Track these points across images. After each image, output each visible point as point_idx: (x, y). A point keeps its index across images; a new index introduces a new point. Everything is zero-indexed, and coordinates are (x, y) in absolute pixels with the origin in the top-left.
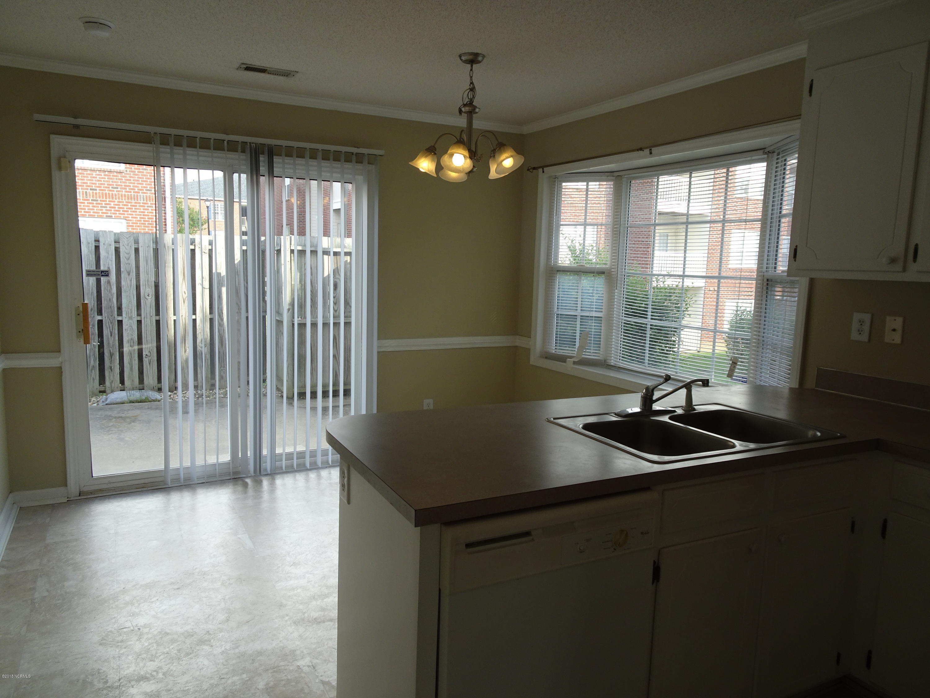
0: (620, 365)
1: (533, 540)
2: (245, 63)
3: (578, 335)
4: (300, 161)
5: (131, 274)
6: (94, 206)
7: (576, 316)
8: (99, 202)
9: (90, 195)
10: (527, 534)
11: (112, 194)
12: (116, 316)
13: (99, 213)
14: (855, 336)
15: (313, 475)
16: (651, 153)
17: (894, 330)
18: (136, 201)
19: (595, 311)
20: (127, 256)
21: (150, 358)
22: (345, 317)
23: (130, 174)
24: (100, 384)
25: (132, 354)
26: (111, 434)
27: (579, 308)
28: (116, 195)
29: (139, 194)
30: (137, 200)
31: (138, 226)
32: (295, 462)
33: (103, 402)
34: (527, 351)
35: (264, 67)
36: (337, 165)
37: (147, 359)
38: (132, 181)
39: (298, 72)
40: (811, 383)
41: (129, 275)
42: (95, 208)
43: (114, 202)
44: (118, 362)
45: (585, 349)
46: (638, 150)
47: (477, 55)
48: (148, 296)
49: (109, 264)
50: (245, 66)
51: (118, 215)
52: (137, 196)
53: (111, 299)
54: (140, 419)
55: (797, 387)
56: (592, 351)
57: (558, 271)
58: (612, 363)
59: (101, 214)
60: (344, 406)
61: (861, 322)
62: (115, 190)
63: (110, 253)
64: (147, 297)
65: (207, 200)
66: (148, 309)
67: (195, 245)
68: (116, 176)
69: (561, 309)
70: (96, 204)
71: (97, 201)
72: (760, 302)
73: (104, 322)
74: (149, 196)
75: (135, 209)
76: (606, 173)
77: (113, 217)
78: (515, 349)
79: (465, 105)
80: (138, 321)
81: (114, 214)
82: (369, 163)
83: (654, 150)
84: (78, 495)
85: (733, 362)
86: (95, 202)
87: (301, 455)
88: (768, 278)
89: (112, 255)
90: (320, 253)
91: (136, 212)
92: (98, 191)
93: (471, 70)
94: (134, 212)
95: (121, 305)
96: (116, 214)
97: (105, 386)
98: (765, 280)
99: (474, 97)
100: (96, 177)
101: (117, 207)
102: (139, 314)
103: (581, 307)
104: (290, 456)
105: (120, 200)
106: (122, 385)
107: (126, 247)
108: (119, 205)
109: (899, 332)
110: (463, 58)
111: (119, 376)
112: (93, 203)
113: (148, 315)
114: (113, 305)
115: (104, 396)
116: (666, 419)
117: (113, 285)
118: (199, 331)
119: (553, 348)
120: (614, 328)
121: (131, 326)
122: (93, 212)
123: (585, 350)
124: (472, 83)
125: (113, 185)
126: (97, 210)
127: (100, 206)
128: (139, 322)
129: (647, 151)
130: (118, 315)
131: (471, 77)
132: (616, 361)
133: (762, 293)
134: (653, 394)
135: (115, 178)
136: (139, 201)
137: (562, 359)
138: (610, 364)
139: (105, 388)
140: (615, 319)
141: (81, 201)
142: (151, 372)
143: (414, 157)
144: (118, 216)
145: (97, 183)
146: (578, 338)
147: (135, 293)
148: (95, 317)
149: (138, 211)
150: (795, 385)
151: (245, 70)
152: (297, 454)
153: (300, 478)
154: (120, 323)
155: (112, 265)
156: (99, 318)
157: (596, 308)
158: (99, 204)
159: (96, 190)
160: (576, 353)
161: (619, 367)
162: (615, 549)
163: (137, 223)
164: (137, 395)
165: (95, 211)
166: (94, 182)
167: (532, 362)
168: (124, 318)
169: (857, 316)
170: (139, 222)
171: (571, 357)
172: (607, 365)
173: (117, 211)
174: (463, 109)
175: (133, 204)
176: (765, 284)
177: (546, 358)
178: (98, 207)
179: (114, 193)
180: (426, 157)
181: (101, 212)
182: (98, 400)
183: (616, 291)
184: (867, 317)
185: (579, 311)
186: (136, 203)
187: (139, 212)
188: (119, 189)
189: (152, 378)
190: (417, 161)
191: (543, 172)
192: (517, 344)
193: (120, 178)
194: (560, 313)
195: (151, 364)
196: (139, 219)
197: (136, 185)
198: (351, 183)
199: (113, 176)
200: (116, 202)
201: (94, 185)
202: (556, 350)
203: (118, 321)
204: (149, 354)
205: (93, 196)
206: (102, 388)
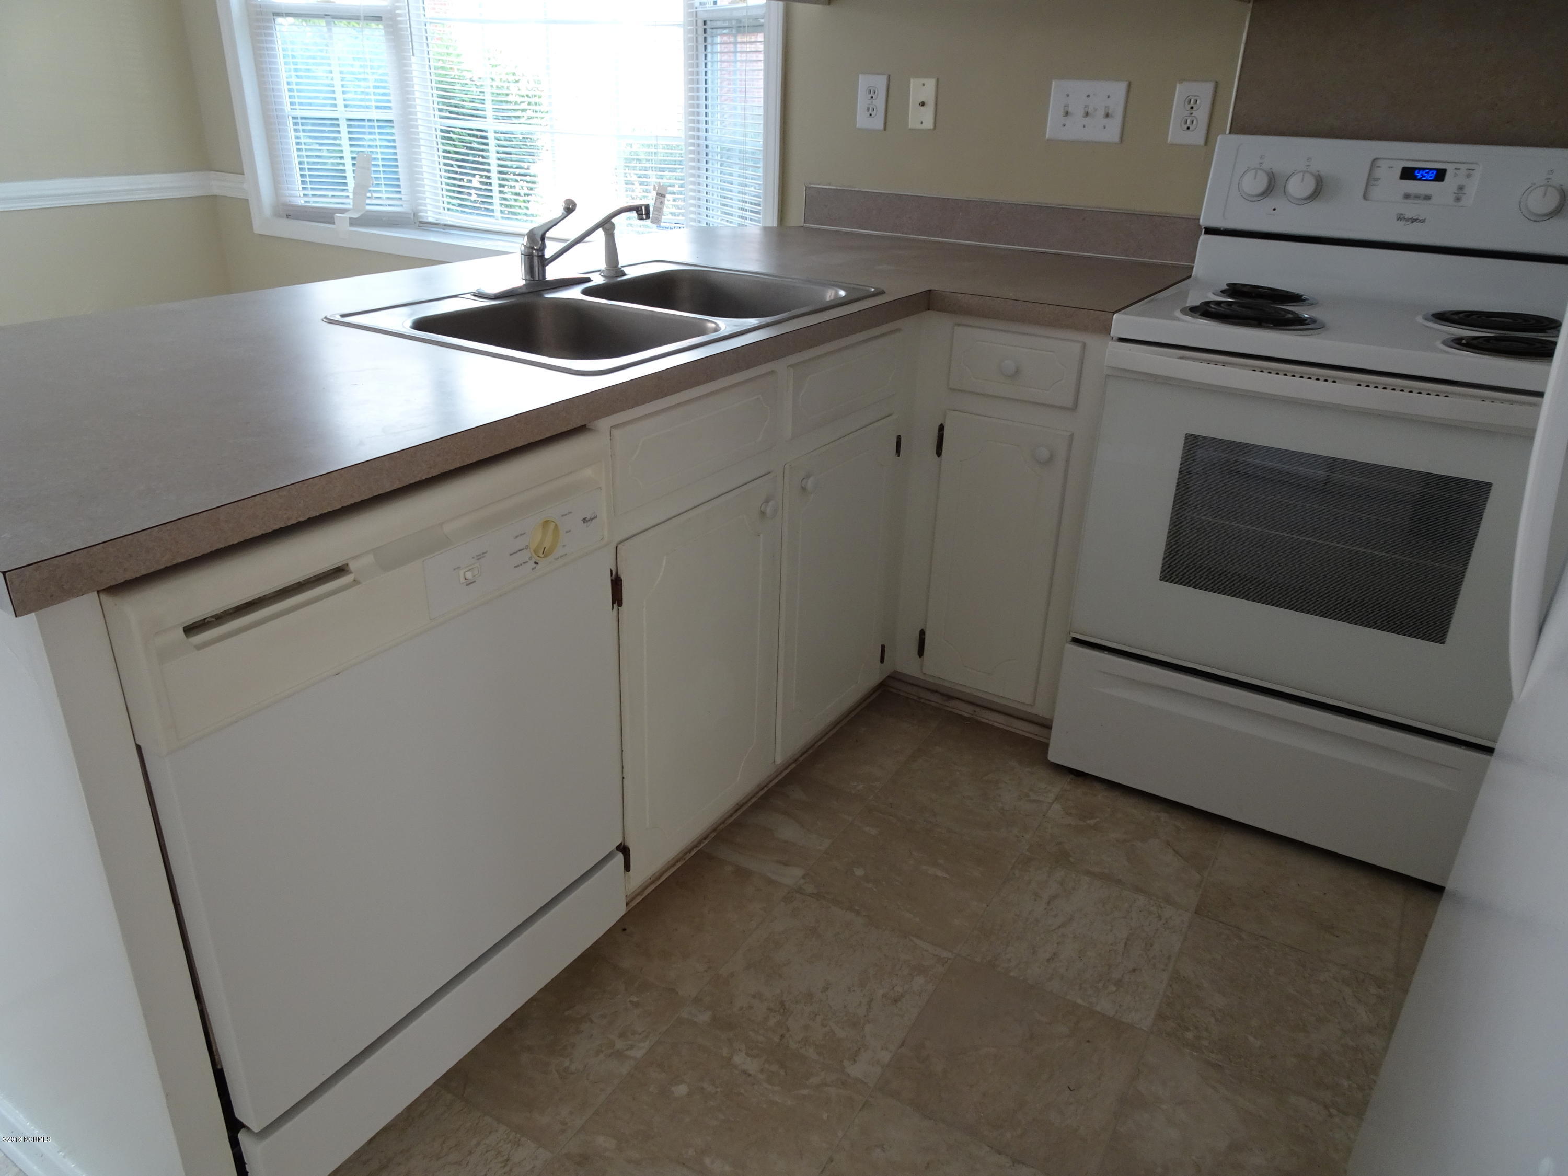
0: (447, 220)
1: (356, 582)
3: (348, 162)
7: (337, 119)
10: (340, 571)
14: (862, 121)
17: (923, 104)
19: (377, 107)
27: (340, 103)
34: (242, 206)
40: (796, 217)
45: (370, 191)
55: (775, 225)
56: (384, 196)
57: (275, 14)
58: (431, 217)
61: (872, 93)
69: (301, 104)
72: (695, 69)
78: (213, 202)
85: (658, 194)
88: (705, 16)
98: (700, 23)
103: (344, 99)
109: (930, 108)
116: (574, 293)
119: (299, 196)
123: (369, 195)
132: (437, 213)
133: (697, 50)
134: (542, 248)
137: (325, 216)
138: (425, 220)
146: (349, 168)
150: (773, 222)
157: (377, 101)
160: (351, 201)
161: (445, 225)
162: (536, 563)
167: (258, 228)
169: (864, 82)
171: (343, 211)
172: (421, 222)
176: (701, 31)
177: (288, 216)
183: (413, 59)
184: (880, 82)
185: (341, 107)
192: (216, 191)
194: (299, 113)
202: (306, 199)
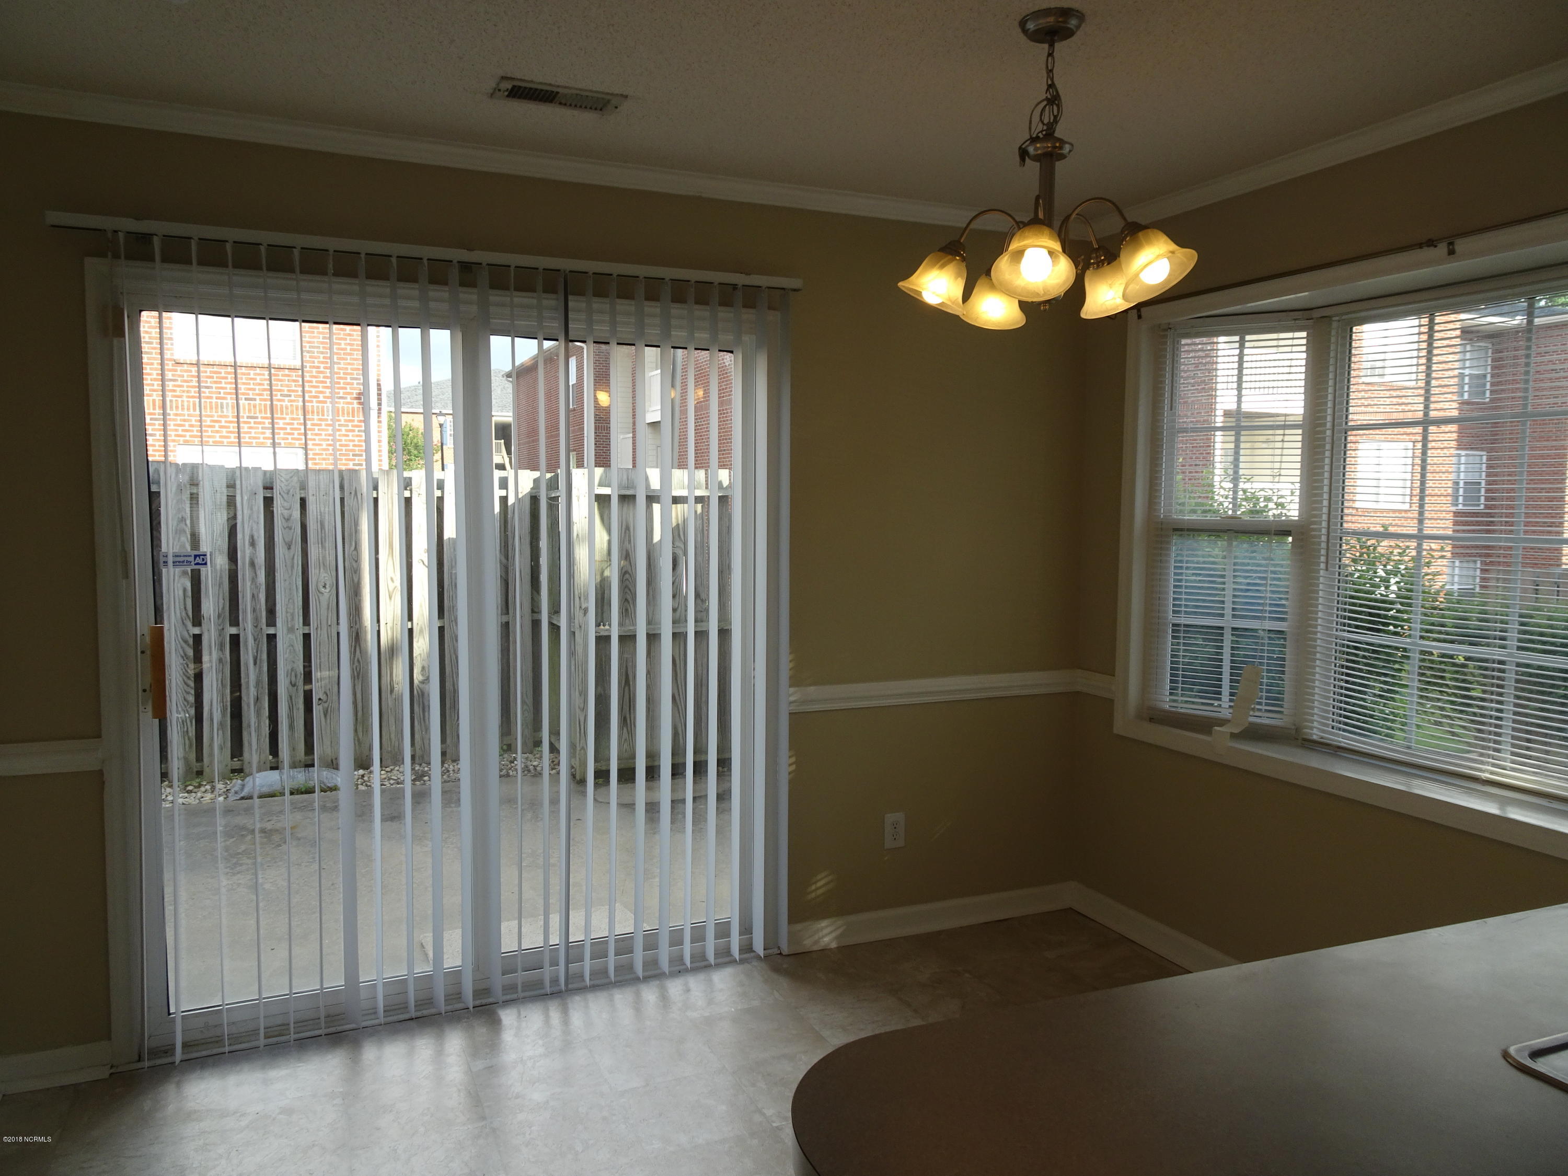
0: (1340, 742)
2: (509, 75)
3: (1226, 670)
4: (623, 306)
5: (293, 547)
6: (251, 428)
7: (1222, 628)
8: (259, 420)
9: (244, 409)
11: (282, 406)
12: (264, 627)
13: (259, 438)
15: (649, 994)
16: (1451, 252)
18: (320, 417)
19: (1270, 618)
20: (286, 513)
21: (326, 705)
22: (696, 621)
23: (312, 372)
24: (232, 757)
25: (293, 698)
26: (238, 873)
27: (1228, 612)
28: (287, 408)
29: (325, 405)
30: (323, 415)
31: (324, 459)
32: (612, 961)
33: (236, 793)
34: (1107, 705)
35: (550, 85)
36: (701, 312)
37: (321, 707)
38: (314, 384)
39: (626, 97)
41: (289, 548)
42: (253, 431)
43: (284, 419)
44: (267, 714)
46: (1420, 246)
47: (1066, 13)
48: (324, 587)
49: (252, 530)
50: (508, 85)
51: (290, 441)
52: (323, 407)
53: (256, 596)
54: (299, 836)
56: (1264, 708)
57: (1175, 530)
58: (1316, 735)
59: (262, 440)
60: (695, 799)
62: (286, 399)
63: (255, 509)
64: (323, 590)
65: (441, 414)
66: (324, 612)
67: (411, 490)
68: (289, 376)
69: (1186, 612)
70: (255, 423)
71: (257, 418)
73: (241, 639)
74: (343, 408)
75: (319, 430)
76: (1292, 313)
77: (283, 445)
78: (1074, 698)
79: (1034, 140)
80: (304, 634)
81: (284, 439)
82: (769, 308)
83: (1461, 245)
84: (136, 1057)
86: (252, 421)
87: (625, 944)
89: (258, 512)
90: (641, 501)
91: (320, 435)
92: (258, 402)
93: (1050, 55)
94: (316, 435)
95: (275, 604)
96: (287, 439)
97: (242, 761)
99: (1056, 120)
100: (255, 379)
101: (288, 427)
102: (306, 622)
103: (1234, 609)
104: (599, 948)
105: (295, 416)
106: (274, 757)
107: (285, 496)
108: (293, 424)
110: (1031, 26)
111: (267, 740)
112: (249, 423)
113: (324, 623)
114: (258, 607)
115: (239, 782)
117: (260, 569)
118: (418, 653)
119: (1165, 700)
120: (1318, 656)
121: (292, 646)
122: (250, 438)
124: (1051, 86)
125: (283, 391)
126: (255, 433)
127: (260, 426)
128: (307, 637)
129: (1442, 248)
130: (268, 625)
131: (1050, 72)
132: (1324, 731)
135: (287, 378)
136: (326, 417)
137: (1204, 725)
138: (1308, 737)
139: (242, 765)
140: (1319, 635)
141: (245, 419)
142: (328, 731)
143: (910, 270)
144: (290, 443)
145: (257, 387)
146: (1226, 677)
147: (301, 583)
148: (226, 630)
149: (323, 433)
151: (508, 96)
152: (617, 941)
153: (622, 998)
154: (272, 638)
155: (258, 530)
156: (234, 631)
157: (1270, 612)
158: (260, 423)
159: (255, 400)
160: (1224, 711)
161: (1335, 747)
163: (321, 454)
164: (300, 777)
165: (253, 435)
166: (252, 386)
167: (1118, 730)
168: (280, 630)
170: (324, 452)
171: (1221, 722)
172: (1303, 739)
173: (289, 434)
174: (1031, 150)
175: (315, 422)
177: (1151, 720)
178: (258, 428)
179: (284, 404)
180: (942, 267)
181: (262, 436)
182: (228, 787)
183: (1322, 573)
185: (1228, 618)
186: (320, 420)
187: (326, 435)
188: (293, 398)
189: (329, 743)
190: (918, 277)
191: (1140, 317)
192: (1081, 688)
193: (294, 378)
194: (1181, 621)
195: (328, 717)
196: (324, 447)
197: (321, 389)
198: (732, 352)
199: (283, 375)
200: (288, 419)
201: (251, 392)
202: (1176, 705)
203: (268, 635)
204: (323, 697)
205: (250, 411)
206: (236, 764)
